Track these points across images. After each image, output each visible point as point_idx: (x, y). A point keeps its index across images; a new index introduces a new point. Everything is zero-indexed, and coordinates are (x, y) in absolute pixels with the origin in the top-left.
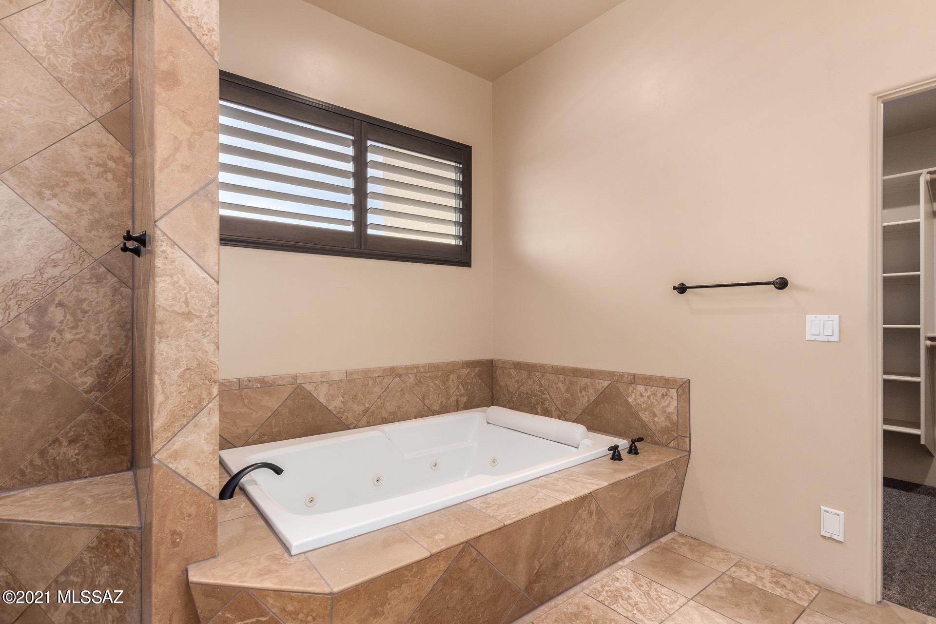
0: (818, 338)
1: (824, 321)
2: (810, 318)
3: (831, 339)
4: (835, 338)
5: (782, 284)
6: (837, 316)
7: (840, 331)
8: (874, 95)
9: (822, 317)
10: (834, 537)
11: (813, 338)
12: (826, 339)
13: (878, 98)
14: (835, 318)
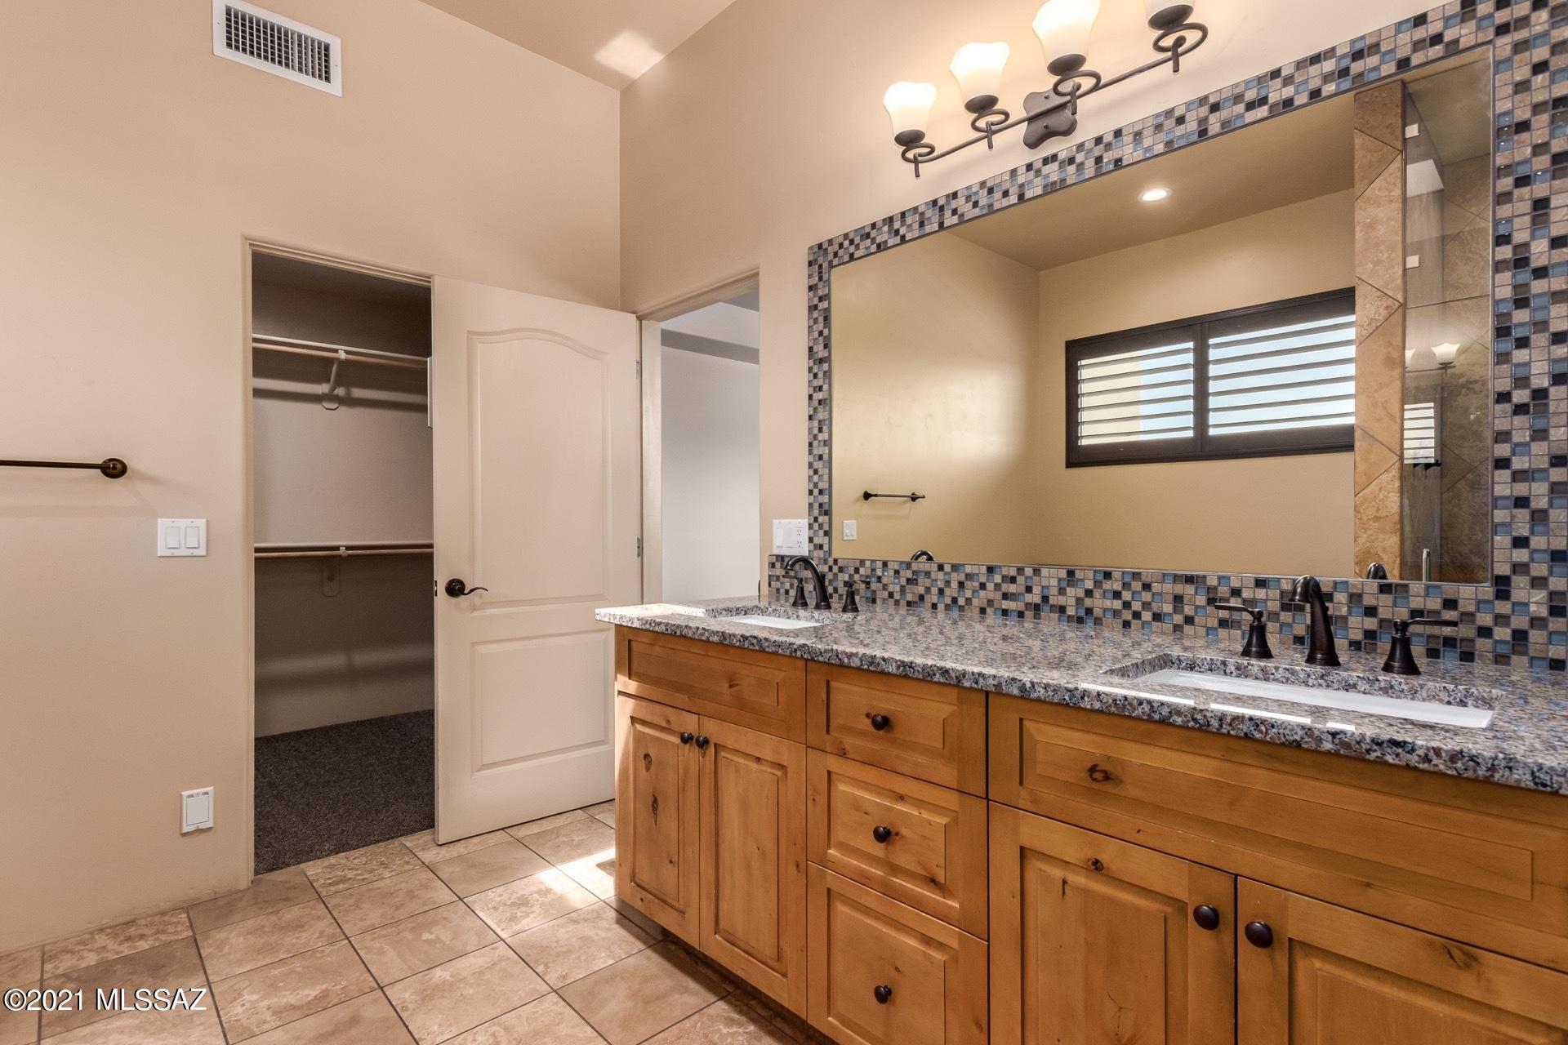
0: (177, 553)
1: (186, 527)
2: (162, 523)
3: (196, 552)
4: (202, 552)
5: (114, 469)
6: (205, 520)
7: (208, 541)
8: (246, 239)
9: (183, 522)
10: (202, 826)
11: (169, 552)
12: (188, 552)
13: (251, 244)
14: (201, 523)
